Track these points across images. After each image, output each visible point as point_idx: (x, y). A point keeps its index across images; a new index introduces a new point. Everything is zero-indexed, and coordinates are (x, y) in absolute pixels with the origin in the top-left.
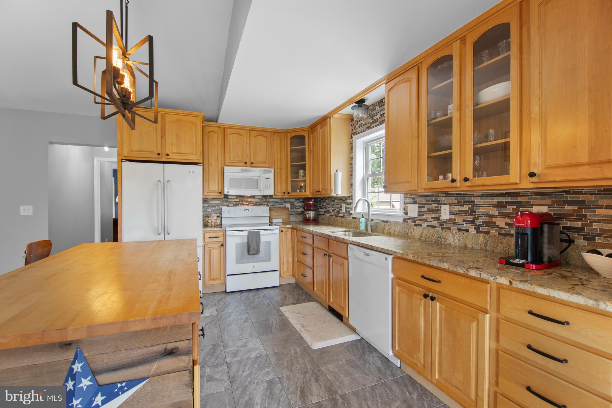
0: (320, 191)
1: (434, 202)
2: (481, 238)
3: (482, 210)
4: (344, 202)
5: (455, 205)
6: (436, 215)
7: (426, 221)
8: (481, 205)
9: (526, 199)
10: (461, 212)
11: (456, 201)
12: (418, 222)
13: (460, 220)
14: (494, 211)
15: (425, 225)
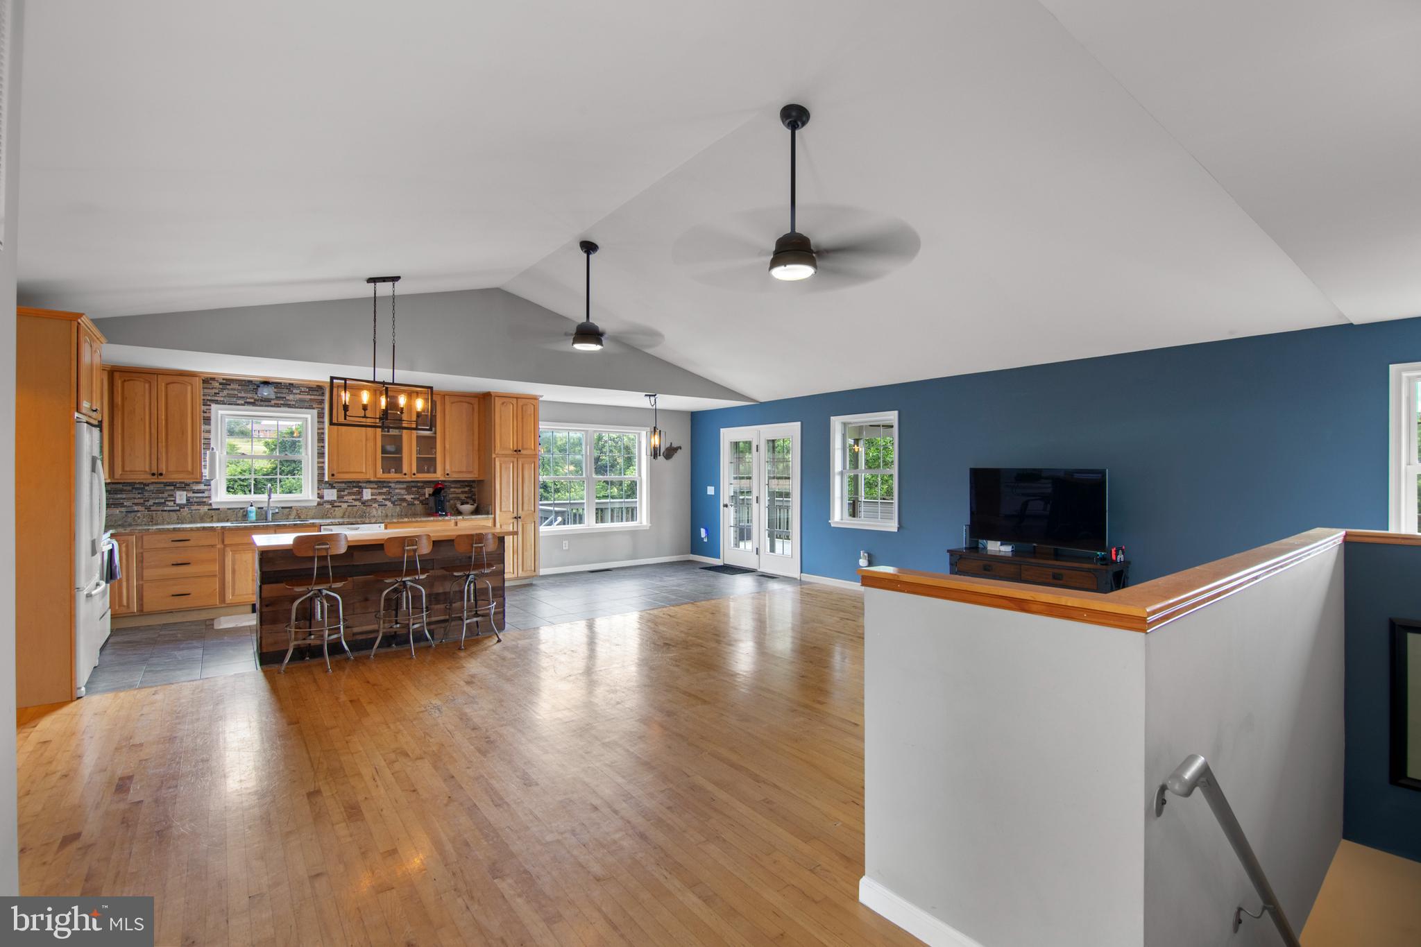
0: (164, 473)
1: (355, 487)
2: (398, 509)
3: (397, 491)
4: (183, 489)
5: (375, 488)
6: (359, 497)
7: (347, 502)
8: (396, 489)
9: (422, 484)
10: (380, 494)
11: (376, 486)
12: (336, 504)
13: (380, 498)
14: (403, 492)
15: (345, 506)
